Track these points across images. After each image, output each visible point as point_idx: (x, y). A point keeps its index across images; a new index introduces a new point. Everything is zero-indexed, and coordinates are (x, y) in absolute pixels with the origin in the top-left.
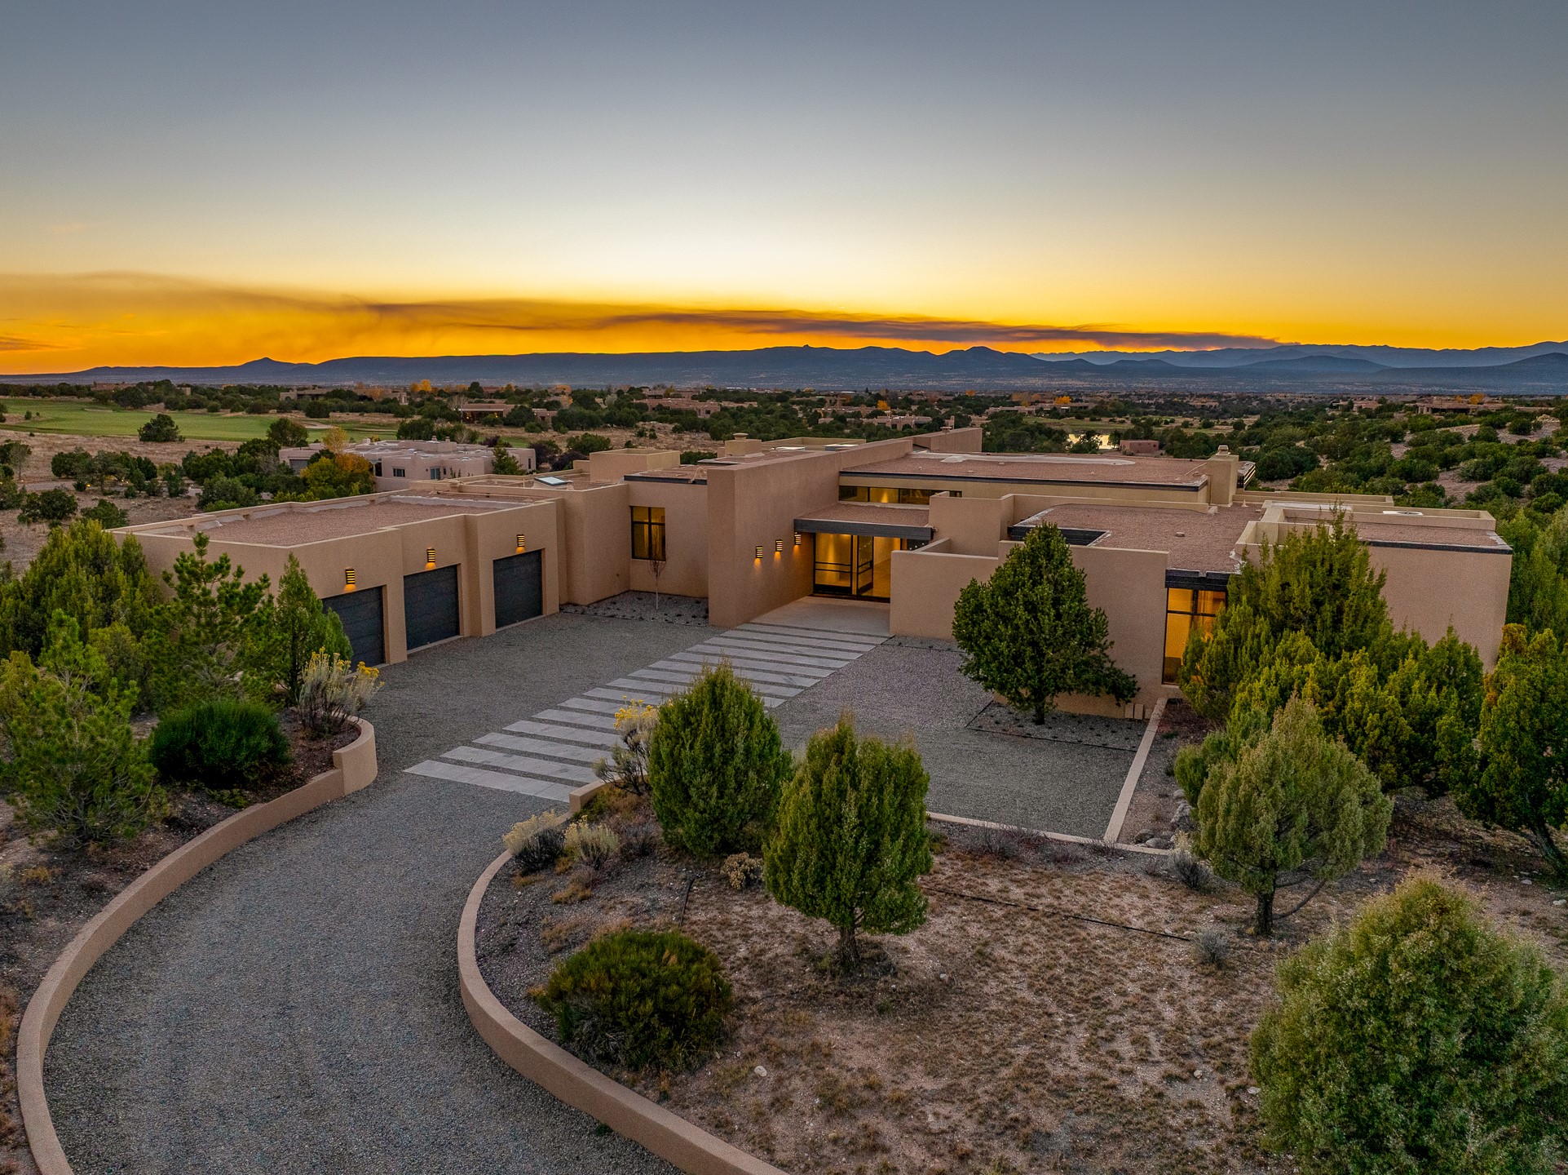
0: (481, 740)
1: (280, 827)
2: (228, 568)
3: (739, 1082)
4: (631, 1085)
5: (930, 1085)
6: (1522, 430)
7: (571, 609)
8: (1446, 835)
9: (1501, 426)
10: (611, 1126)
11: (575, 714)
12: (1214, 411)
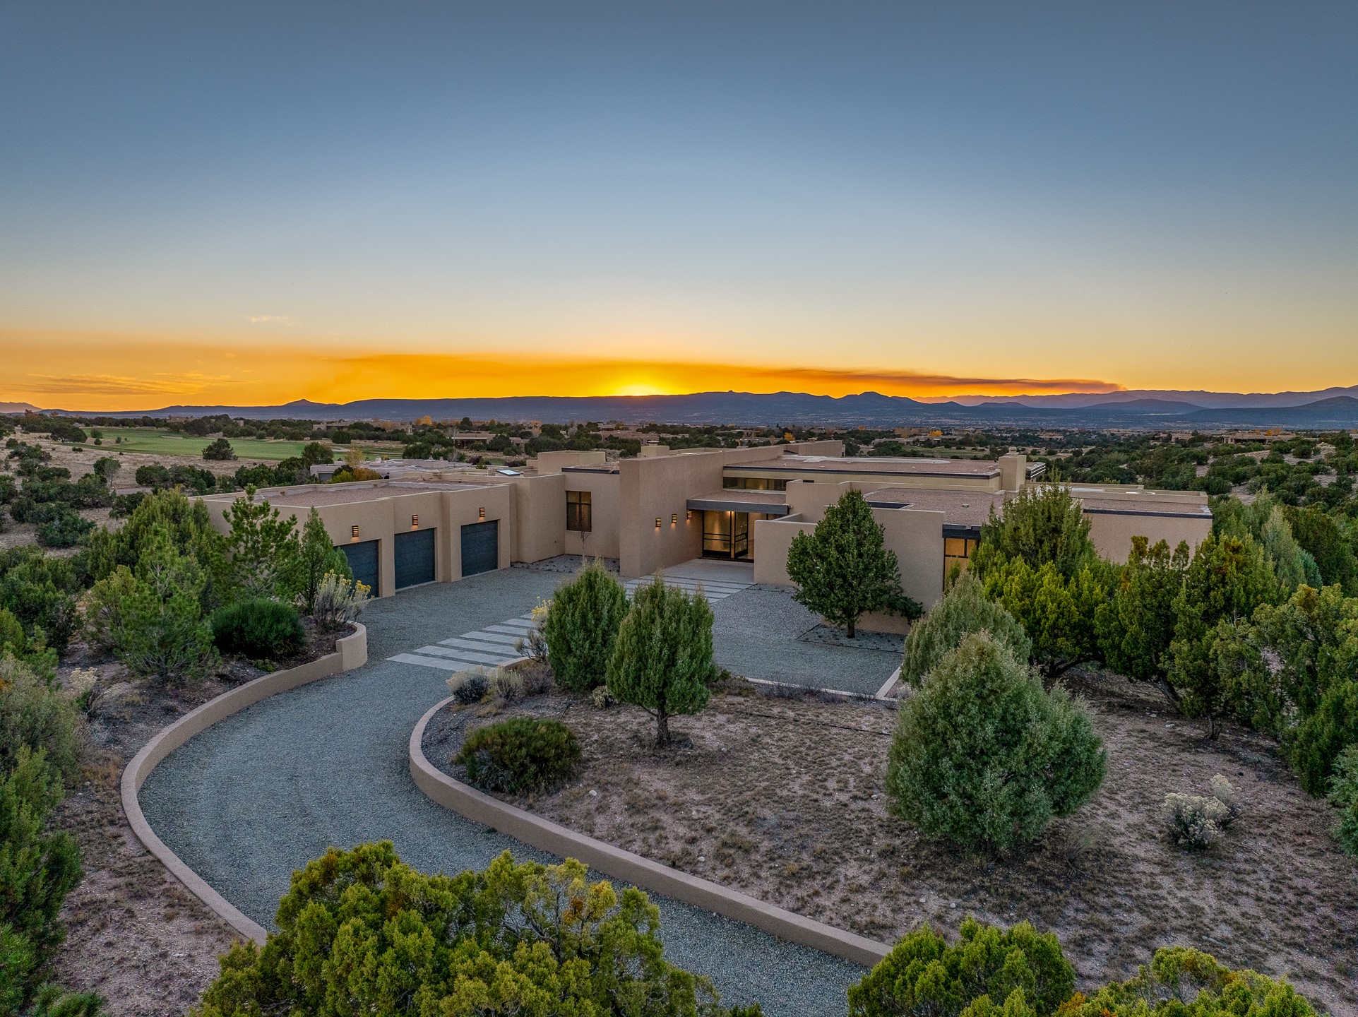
0: (443, 642)
1: (297, 688)
2: (269, 510)
3: (578, 798)
4: (511, 803)
5: (698, 798)
6: (1304, 454)
7: (520, 565)
8: (1113, 694)
9: (1287, 452)
10: (497, 828)
11: (512, 628)
12: (1059, 443)
